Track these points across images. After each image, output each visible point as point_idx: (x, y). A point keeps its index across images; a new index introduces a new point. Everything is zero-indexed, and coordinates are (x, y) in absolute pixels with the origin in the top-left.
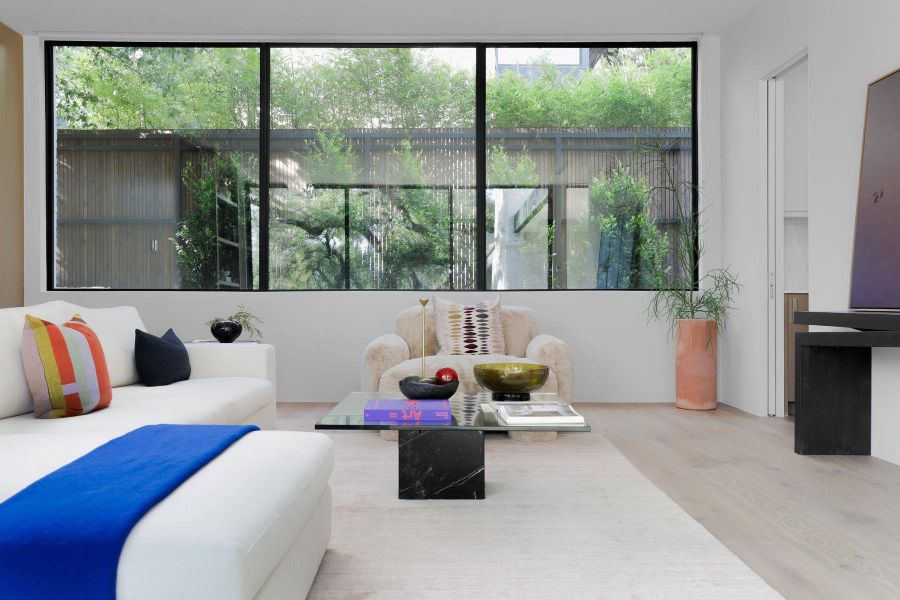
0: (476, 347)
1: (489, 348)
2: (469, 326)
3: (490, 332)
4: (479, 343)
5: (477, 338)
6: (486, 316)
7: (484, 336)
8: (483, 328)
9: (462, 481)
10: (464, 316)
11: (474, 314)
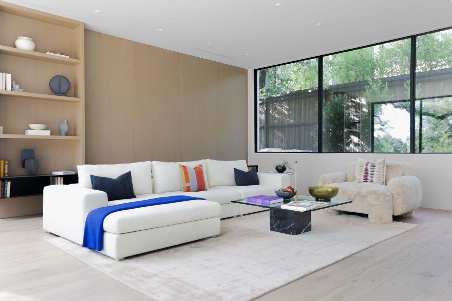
0: (368, 179)
1: (374, 180)
2: (367, 171)
3: (375, 173)
4: (369, 178)
5: (369, 176)
6: (375, 166)
7: (372, 175)
8: (373, 171)
9: (287, 227)
10: (365, 166)
11: (369, 166)
